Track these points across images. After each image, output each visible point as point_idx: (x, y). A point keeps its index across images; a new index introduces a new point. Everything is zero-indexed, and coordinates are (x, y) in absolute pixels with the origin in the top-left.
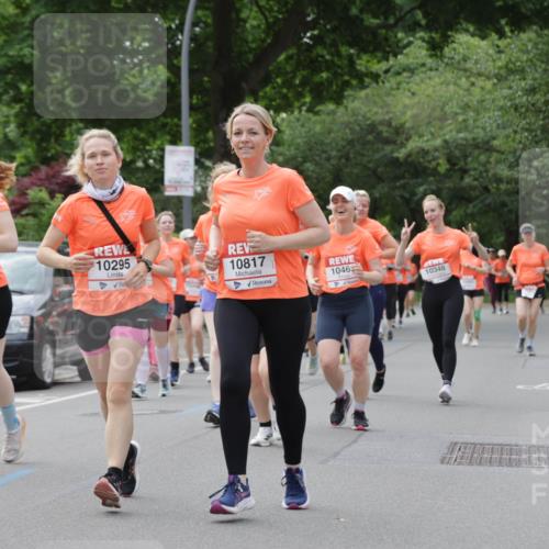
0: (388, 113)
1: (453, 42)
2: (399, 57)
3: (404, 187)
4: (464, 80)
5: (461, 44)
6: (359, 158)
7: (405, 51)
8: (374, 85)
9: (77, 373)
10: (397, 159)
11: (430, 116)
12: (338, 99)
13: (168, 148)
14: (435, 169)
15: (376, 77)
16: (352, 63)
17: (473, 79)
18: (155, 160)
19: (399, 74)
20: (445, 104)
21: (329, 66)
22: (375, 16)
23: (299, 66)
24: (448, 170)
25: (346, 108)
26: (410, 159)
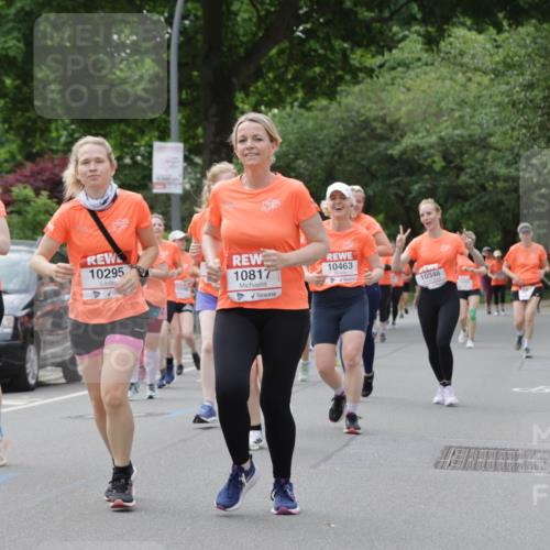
0: (382, 108)
1: (449, 36)
2: (394, 51)
3: (398, 185)
4: (460, 75)
5: (457, 38)
6: (352, 155)
7: (400, 46)
8: (369, 80)
9: (61, 375)
10: (392, 156)
11: (425, 112)
12: (331, 95)
13: (157, 144)
14: (430, 167)
15: (370, 72)
16: (345, 57)
17: (469, 75)
18: (143, 156)
19: (393, 68)
20: (441, 100)
21: (323, 61)
22: (370, 9)
23: (291, 60)
24: (444, 168)
25: (339, 103)
26: (404, 157)
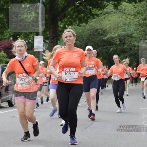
0: (101, 26)
1: (121, 5)
2: (105, 9)
3: (106, 48)
4: (124, 16)
5: (123, 5)
6: (93, 40)
7: (107, 8)
8: (97, 18)
9: (8, 104)
10: (104, 40)
11: (114, 27)
12: (86, 22)
13: (35, 37)
14: (116, 43)
15: (98, 15)
16: (91, 11)
17: (127, 16)
18: (31, 40)
19: (105, 14)
20: (119, 23)
21: (84, 12)
23: (75, 12)
24: (120, 43)
25: (89, 24)
26: (108, 40)
